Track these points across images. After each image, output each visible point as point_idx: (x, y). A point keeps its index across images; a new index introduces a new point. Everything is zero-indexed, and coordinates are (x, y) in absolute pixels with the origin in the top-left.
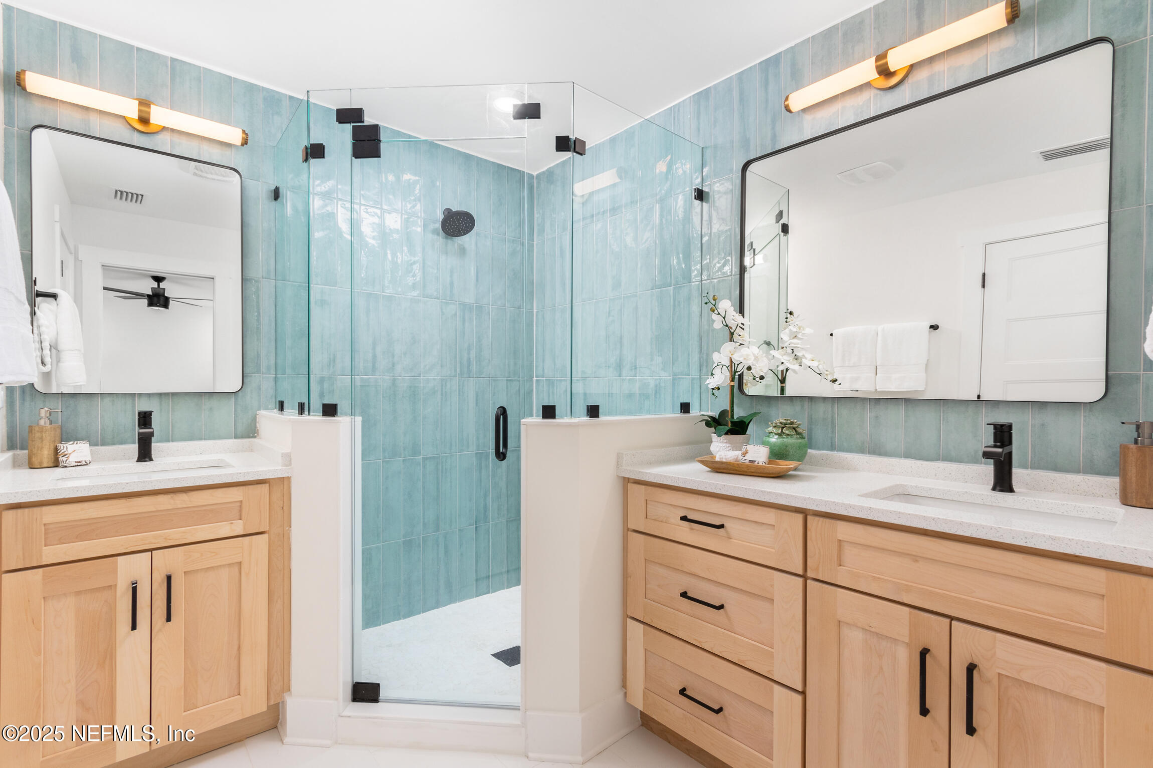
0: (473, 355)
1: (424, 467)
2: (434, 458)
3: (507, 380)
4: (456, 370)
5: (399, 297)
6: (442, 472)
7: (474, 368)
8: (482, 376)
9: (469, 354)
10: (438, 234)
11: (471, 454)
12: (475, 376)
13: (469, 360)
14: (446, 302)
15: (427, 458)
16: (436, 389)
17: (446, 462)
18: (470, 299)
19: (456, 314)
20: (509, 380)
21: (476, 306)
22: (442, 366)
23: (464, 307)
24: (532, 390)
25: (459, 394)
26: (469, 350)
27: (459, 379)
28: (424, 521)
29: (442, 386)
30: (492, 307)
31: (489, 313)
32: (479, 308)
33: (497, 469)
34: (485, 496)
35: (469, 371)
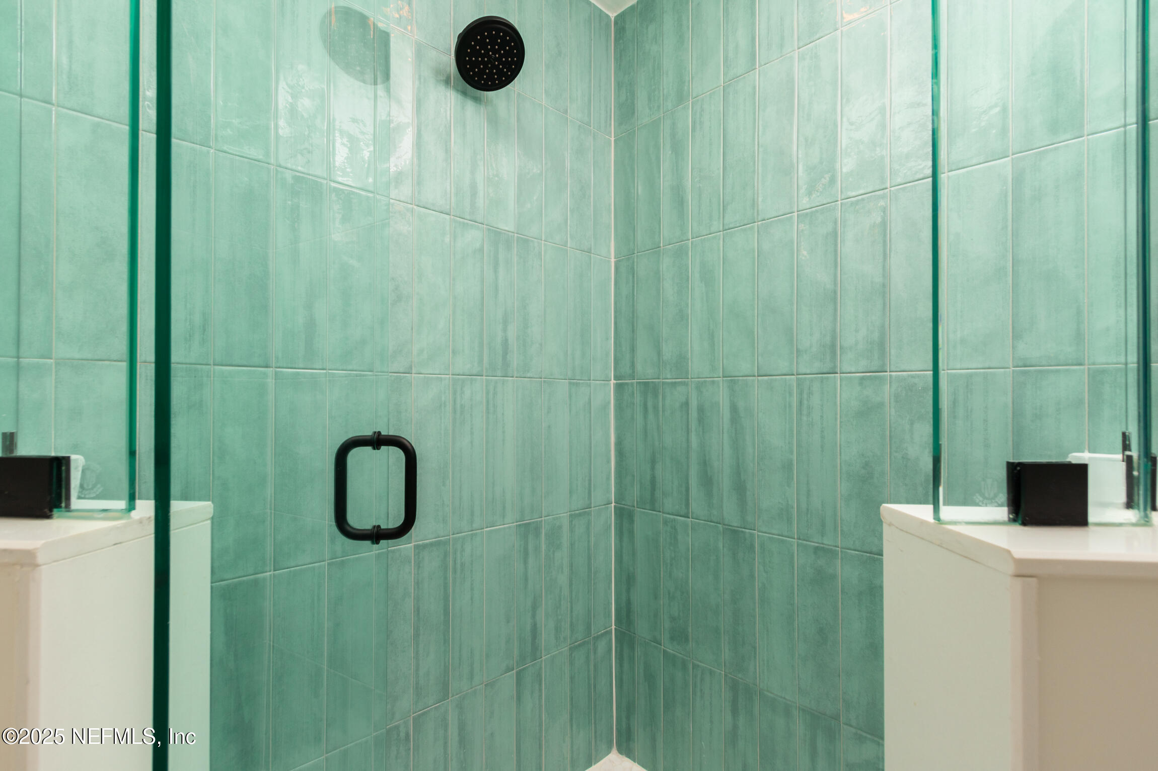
0: (512, 332)
1: (418, 565)
2: (438, 544)
3: (570, 383)
4: (481, 361)
5: (368, 197)
6: (455, 571)
7: (515, 360)
8: (528, 375)
9: (505, 330)
10: (447, 82)
11: (509, 527)
12: (515, 375)
13: (505, 342)
14: (464, 223)
15: (424, 547)
16: (443, 399)
17: (463, 550)
18: (508, 225)
19: (481, 250)
20: (574, 384)
21: (518, 238)
22: (454, 352)
23: (496, 235)
24: (609, 402)
25: (488, 409)
26: (505, 322)
27: (487, 381)
28: (417, 683)
29: (455, 393)
30: (545, 245)
31: (540, 253)
32: (525, 242)
33: (554, 552)
34: (534, 608)
35: (506, 364)
